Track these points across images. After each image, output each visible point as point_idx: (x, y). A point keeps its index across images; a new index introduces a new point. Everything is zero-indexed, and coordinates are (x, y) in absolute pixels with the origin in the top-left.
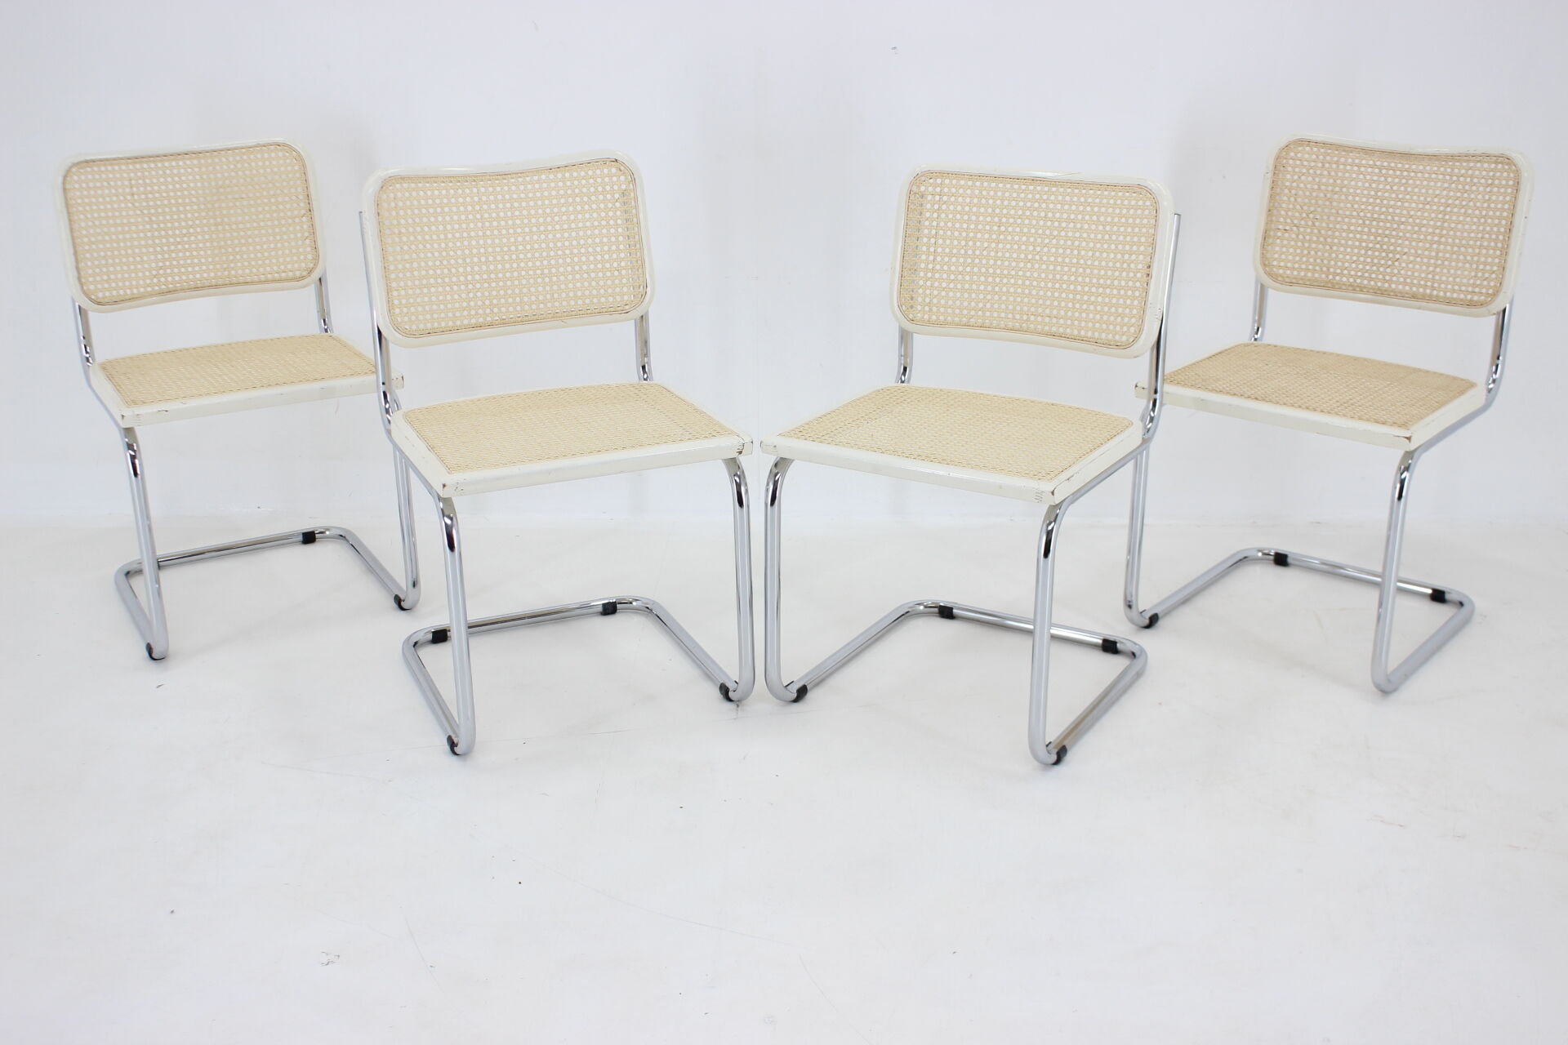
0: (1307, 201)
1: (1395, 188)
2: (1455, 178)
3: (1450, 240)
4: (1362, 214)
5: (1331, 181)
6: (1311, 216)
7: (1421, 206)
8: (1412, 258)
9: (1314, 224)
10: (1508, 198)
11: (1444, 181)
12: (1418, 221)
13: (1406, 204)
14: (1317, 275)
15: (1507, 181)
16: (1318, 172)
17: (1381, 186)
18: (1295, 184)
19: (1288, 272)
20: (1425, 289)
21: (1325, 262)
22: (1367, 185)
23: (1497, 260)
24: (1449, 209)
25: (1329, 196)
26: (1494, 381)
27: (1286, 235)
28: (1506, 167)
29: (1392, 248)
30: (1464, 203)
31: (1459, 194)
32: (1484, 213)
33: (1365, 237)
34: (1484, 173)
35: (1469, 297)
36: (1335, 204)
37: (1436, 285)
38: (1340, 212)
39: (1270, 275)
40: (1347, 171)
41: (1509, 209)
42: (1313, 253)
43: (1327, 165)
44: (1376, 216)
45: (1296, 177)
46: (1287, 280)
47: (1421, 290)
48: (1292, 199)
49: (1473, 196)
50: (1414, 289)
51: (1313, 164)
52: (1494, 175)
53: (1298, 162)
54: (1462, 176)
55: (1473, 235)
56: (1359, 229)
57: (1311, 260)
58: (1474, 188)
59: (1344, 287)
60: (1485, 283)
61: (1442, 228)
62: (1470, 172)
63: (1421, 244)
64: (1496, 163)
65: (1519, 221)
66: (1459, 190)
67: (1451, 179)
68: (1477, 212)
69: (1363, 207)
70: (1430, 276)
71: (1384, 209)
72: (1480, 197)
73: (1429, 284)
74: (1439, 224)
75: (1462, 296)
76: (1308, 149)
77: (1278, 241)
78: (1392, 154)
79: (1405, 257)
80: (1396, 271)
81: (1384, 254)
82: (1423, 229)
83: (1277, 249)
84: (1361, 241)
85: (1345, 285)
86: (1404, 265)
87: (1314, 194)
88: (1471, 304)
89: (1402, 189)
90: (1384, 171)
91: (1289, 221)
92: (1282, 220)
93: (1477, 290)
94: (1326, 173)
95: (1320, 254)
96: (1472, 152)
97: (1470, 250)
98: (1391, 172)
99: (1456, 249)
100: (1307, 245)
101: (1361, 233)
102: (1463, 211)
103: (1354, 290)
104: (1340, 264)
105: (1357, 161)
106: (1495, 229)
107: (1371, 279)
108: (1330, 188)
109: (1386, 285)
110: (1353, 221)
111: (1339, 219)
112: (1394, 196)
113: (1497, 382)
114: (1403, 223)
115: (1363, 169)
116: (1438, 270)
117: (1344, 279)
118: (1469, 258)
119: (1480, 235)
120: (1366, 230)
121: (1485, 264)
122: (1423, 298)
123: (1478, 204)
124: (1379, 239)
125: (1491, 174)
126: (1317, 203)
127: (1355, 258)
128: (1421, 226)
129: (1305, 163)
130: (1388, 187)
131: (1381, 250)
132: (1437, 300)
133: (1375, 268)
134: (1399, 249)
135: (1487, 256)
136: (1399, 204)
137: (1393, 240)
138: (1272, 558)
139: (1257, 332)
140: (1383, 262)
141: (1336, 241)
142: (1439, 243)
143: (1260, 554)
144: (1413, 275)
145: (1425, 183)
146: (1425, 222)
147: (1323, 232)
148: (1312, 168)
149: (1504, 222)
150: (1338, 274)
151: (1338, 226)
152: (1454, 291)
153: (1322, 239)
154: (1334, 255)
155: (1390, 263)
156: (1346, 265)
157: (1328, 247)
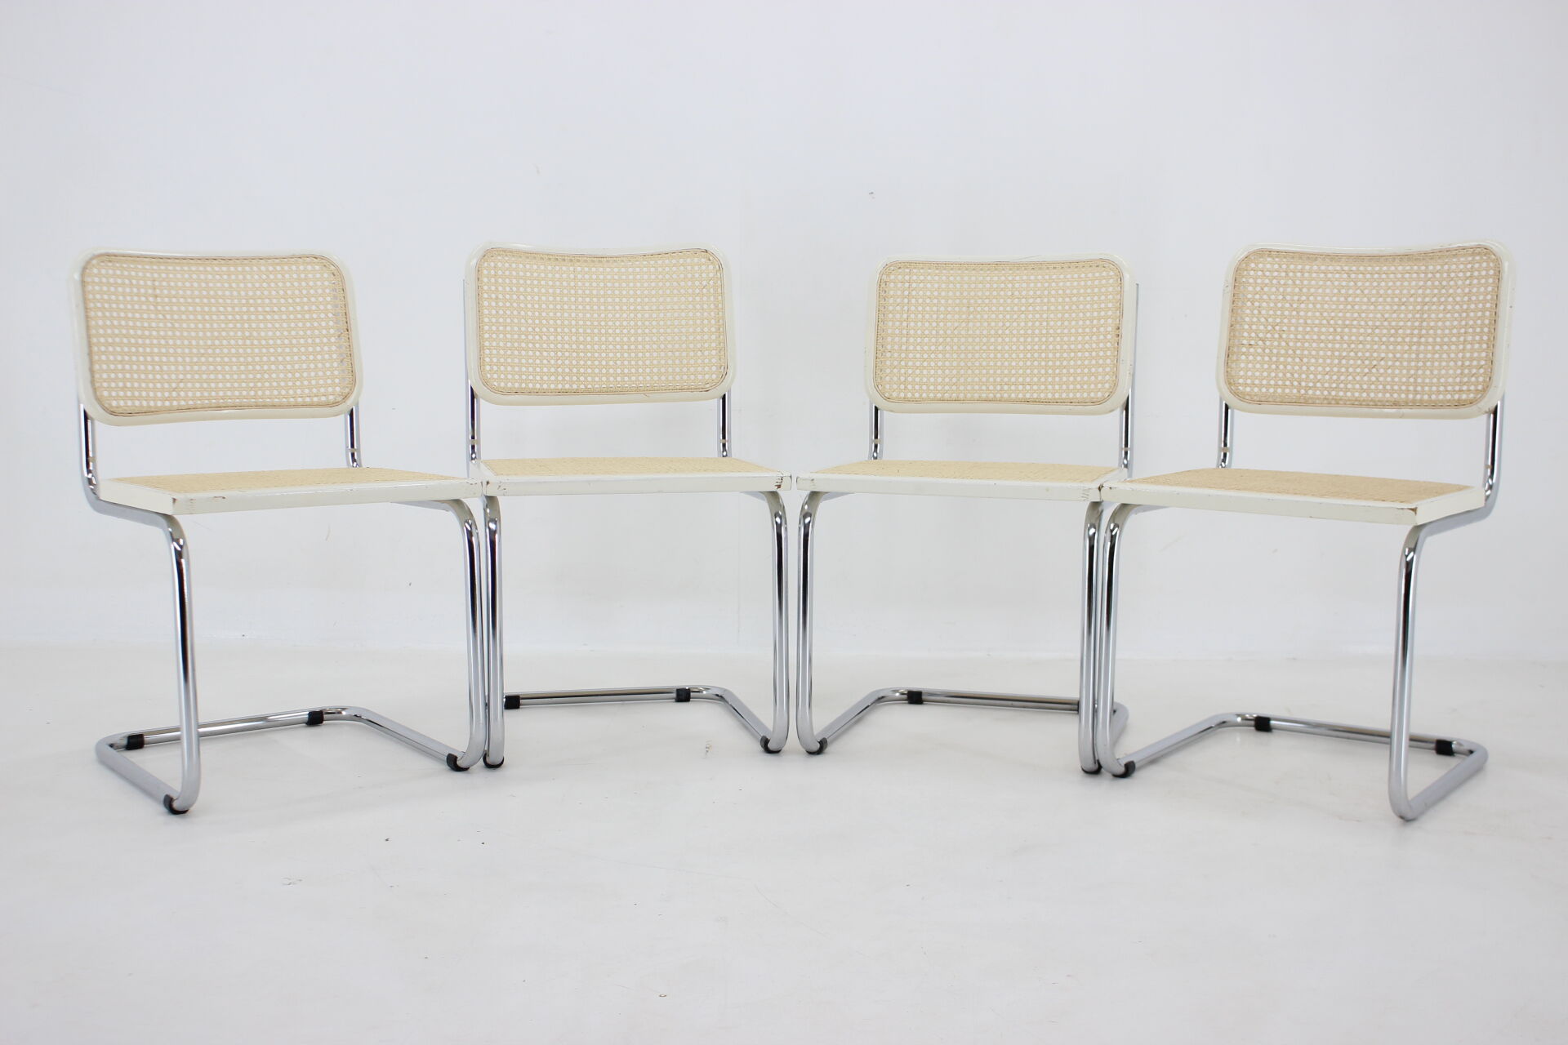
0: (1271, 312)
1: (1366, 292)
3: (1430, 340)
4: (1332, 322)
5: (1297, 290)
6: (1277, 328)
7: (1395, 307)
8: (1390, 363)
9: (1281, 337)
10: (1490, 289)
12: (1393, 323)
13: (1380, 307)
14: (1287, 391)
15: (1487, 271)
16: (1282, 282)
17: (1351, 292)
18: (1257, 296)
19: (1256, 390)
20: (1407, 395)
21: (1296, 375)
22: (1336, 291)
23: (1484, 354)
24: (1426, 308)
25: (1295, 305)
26: (1491, 487)
27: (1252, 350)
28: (1485, 257)
29: (1367, 354)
30: (1443, 299)
31: (1436, 291)
32: (1465, 307)
33: (1337, 346)
34: (1462, 266)
35: (1456, 397)
36: (1302, 313)
37: (1419, 388)
38: (1309, 321)
39: (1236, 394)
40: (1314, 279)
41: (1492, 299)
42: (1281, 367)
43: (1291, 274)
44: (1347, 322)
45: (1258, 289)
46: (1255, 398)
47: (1403, 396)
48: (1256, 312)
50: (1395, 395)
51: (1276, 274)
52: (1472, 267)
53: (1260, 273)
54: (1438, 273)
55: (1455, 331)
56: (1331, 337)
57: (1281, 375)
58: (1452, 283)
59: (1317, 401)
60: (1473, 379)
61: (1420, 328)
62: (1446, 267)
63: (1399, 347)
64: (1473, 254)
65: (1504, 309)
66: (1436, 287)
67: (1426, 276)
69: (1333, 314)
70: (1412, 380)
71: (1356, 315)
72: (1459, 291)
73: (1411, 388)
74: (1417, 324)
75: (1449, 397)
76: (1269, 259)
77: (1243, 357)
78: (1359, 258)
79: (1382, 363)
80: (1373, 379)
81: (1359, 362)
82: (1400, 331)
83: (1242, 365)
84: (1333, 350)
85: (1318, 399)
86: (1382, 371)
87: (1279, 305)
88: (1459, 404)
89: (1374, 292)
90: (1353, 276)
91: (1253, 335)
92: (1245, 334)
93: (1465, 388)
94: (1290, 282)
95: (1289, 367)
96: (1446, 247)
97: (1453, 347)
98: (1361, 276)
99: (1437, 348)
100: (1274, 359)
101: (1333, 341)
102: (1442, 307)
103: (1330, 403)
104: (1312, 376)
105: (1323, 268)
106: (1479, 322)
107: (1347, 390)
108: (1296, 298)
110: (1324, 330)
111: (1308, 329)
112: (1365, 300)
113: (1494, 488)
114: (1377, 327)
115: (1330, 275)
116: (1420, 372)
117: (1318, 393)
118: (1453, 355)
119: (1463, 331)
120: (1338, 338)
121: (1471, 359)
122: (1406, 404)
123: (1458, 299)
124: (1353, 346)
125: (1469, 266)
126: (1282, 315)
127: (1328, 369)
128: (1397, 328)
129: (1267, 273)
130: (1358, 292)
131: (1356, 358)
132: (1421, 404)
133: (1350, 378)
134: (1375, 355)
135: (1472, 351)
136: (1372, 307)
137: (1368, 346)
138: (1253, 723)
139: (1224, 461)
140: (1358, 370)
141: (1306, 352)
142: (1419, 344)
143: (1239, 719)
144: (1393, 381)
145: (1398, 283)
146: (1401, 324)
147: (1291, 344)
148: (1274, 278)
149: (1487, 314)
150: (1310, 388)
151: (1307, 337)
152: (1439, 392)
153: (1290, 352)
154: (1304, 368)
155: (1366, 370)
156: (1319, 377)
157: (1297, 360)
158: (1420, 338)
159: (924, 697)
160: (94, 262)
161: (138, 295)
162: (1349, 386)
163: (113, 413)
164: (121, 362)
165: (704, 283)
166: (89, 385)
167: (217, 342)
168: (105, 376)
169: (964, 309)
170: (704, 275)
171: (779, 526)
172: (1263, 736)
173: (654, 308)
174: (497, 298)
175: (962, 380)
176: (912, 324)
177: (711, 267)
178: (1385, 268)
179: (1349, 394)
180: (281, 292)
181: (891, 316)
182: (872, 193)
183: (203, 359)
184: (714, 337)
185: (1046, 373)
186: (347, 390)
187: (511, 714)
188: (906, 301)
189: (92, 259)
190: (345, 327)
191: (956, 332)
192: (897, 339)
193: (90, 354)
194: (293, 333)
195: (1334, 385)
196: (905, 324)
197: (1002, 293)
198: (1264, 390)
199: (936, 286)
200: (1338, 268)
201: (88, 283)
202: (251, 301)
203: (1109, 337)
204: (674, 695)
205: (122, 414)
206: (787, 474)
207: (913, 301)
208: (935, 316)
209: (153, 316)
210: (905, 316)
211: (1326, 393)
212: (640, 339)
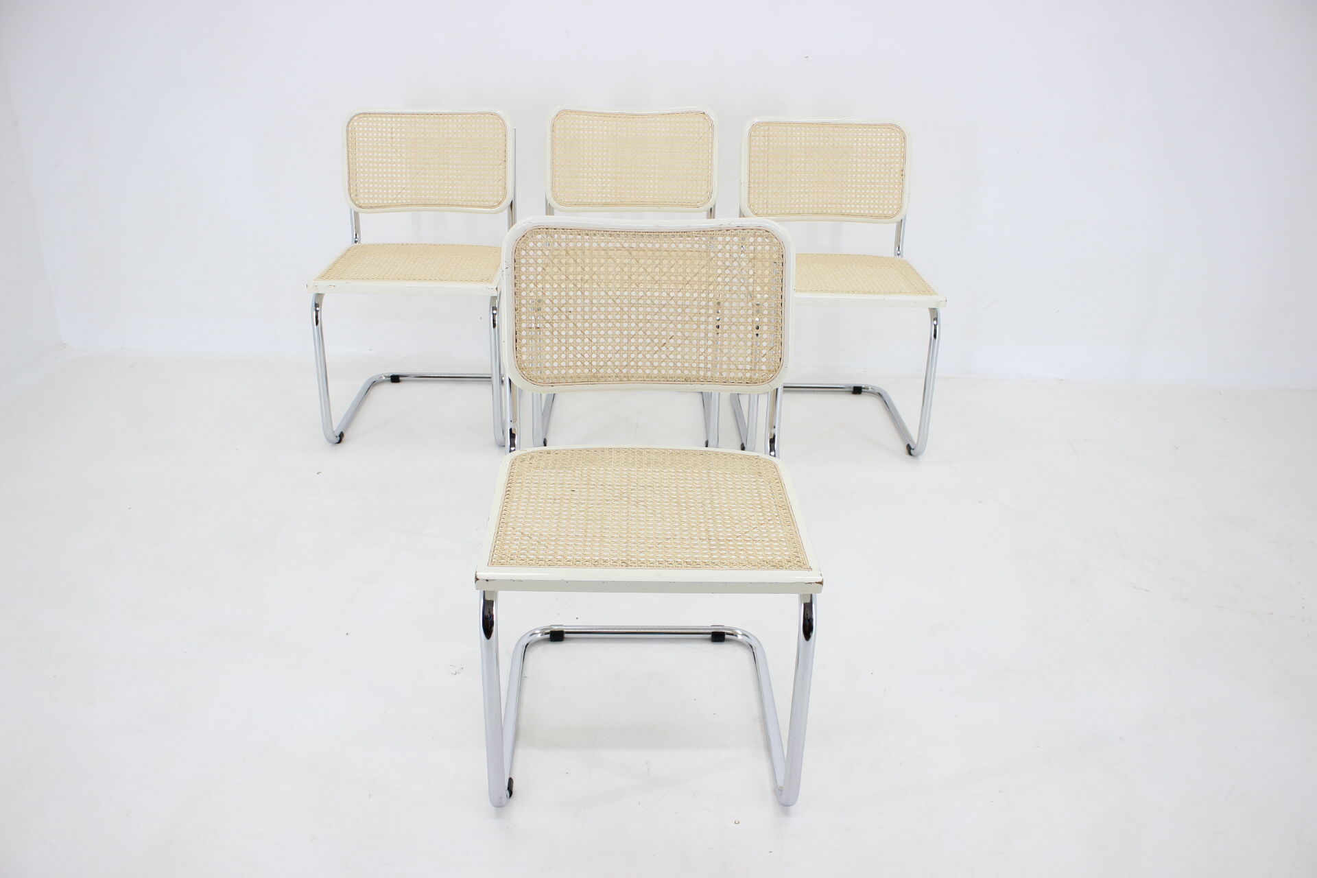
0: (555, 293)
1: (649, 270)
2: (712, 255)
4: (618, 301)
5: (579, 269)
6: (563, 309)
7: (680, 286)
8: (679, 341)
9: (567, 317)
10: (775, 272)
11: (701, 258)
12: (680, 302)
13: (665, 286)
14: (579, 371)
15: (770, 254)
16: (563, 261)
17: (634, 270)
18: (539, 277)
19: (547, 372)
20: (698, 371)
21: (586, 356)
22: (618, 269)
23: (773, 336)
24: (711, 287)
25: (579, 285)
27: (540, 333)
28: (767, 240)
29: (656, 333)
30: (727, 280)
31: (720, 271)
32: (751, 288)
34: (744, 247)
35: (748, 375)
36: (587, 293)
37: (710, 366)
38: (595, 301)
40: (595, 257)
42: (571, 348)
43: (571, 253)
44: (633, 301)
45: (540, 269)
47: (694, 373)
50: (686, 372)
51: (555, 253)
53: (539, 253)
54: (719, 252)
55: (742, 312)
56: (618, 317)
57: (571, 356)
58: (735, 264)
62: (728, 247)
63: (687, 326)
66: (719, 267)
69: (618, 293)
70: (702, 358)
71: (641, 294)
72: (743, 272)
73: (702, 365)
74: (703, 303)
75: (740, 375)
76: (547, 236)
79: (671, 341)
80: (664, 356)
81: (648, 341)
82: (687, 310)
84: (621, 330)
85: (609, 376)
86: (672, 349)
87: (563, 285)
88: (751, 382)
89: (657, 270)
90: (634, 253)
91: (540, 317)
93: (756, 367)
94: (572, 261)
95: (579, 348)
97: (742, 328)
98: (642, 253)
100: (563, 341)
101: (621, 321)
102: (727, 288)
103: (621, 381)
104: (602, 356)
105: (603, 245)
106: (766, 304)
107: (638, 367)
108: (579, 277)
110: (610, 309)
111: (595, 309)
112: (649, 278)
114: (664, 306)
115: (610, 253)
116: (710, 350)
117: (609, 371)
118: (742, 336)
119: (750, 312)
120: (625, 317)
123: (743, 280)
124: (641, 325)
125: (752, 248)
126: (567, 295)
127: (617, 348)
128: (684, 307)
129: (547, 253)
130: (641, 270)
131: (645, 336)
133: (640, 356)
134: (664, 333)
136: (657, 286)
137: (656, 325)
140: (648, 348)
141: (594, 332)
144: (683, 358)
145: (681, 262)
146: (688, 303)
147: (579, 325)
148: (555, 257)
150: (602, 367)
151: (594, 317)
153: (579, 333)
154: (594, 348)
155: (656, 348)
156: (610, 356)
157: (586, 340)
158: (708, 317)
162: (640, 364)
178: (665, 246)
179: (640, 371)
195: (625, 363)
198: (556, 372)
211: (617, 371)
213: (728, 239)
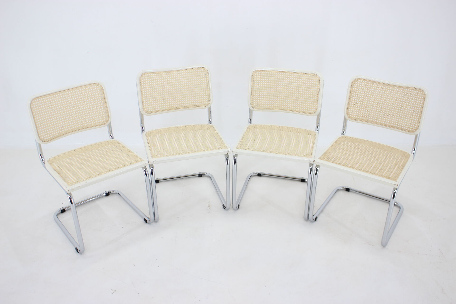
0: (361, 96)
1: (387, 95)
2: (405, 94)
3: (403, 112)
4: (377, 102)
5: (368, 91)
6: (362, 101)
7: (395, 101)
8: (392, 116)
9: (363, 103)
10: (421, 102)
11: (402, 94)
12: (394, 105)
13: (391, 100)
14: (363, 118)
15: (421, 97)
16: (364, 88)
17: (383, 94)
18: (357, 91)
19: (355, 117)
20: (395, 125)
21: (366, 114)
22: (379, 93)
23: (417, 120)
24: (403, 103)
25: (367, 95)
26: (413, 153)
27: (354, 106)
28: (421, 93)
29: (386, 112)
30: (408, 102)
31: (407, 99)
32: (414, 105)
33: (378, 108)
34: (414, 94)
35: (409, 129)
36: (369, 98)
37: (399, 124)
38: (371, 100)
39: (349, 117)
40: (373, 89)
41: (422, 105)
42: (362, 111)
43: (367, 86)
44: (381, 102)
45: (358, 89)
46: (354, 119)
48: (356, 96)
49: (411, 100)
50: (392, 125)
51: (363, 86)
52: (417, 95)
53: (358, 85)
54: (408, 93)
55: (410, 111)
56: (376, 106)
57: (362, 114)
58: (411, 98)
59: (371, 122)
60: (414, 126)
61: (401, 108)
62: (410, 93)
63: (394, 112)
64: (418, 91)
65: (425, 109)
66: (407, 98)
67: (404, 94)
68: (412, 105)
69: (377, 99)
70: (397, 122)
71: (384, 101)
72: (413, 100)
73: (397, 124)
74: (400, 107)
75: (406, 129)
76: (361, 81)
77: (352, 107)
78: (386, 85)
79: (389, 115)
80: (387, 119)
81: (383, 114)
82: (395, 108)
83: (351, 110)
84: (376, 109)
85: (371, 121)
87: (363, 95)
88: (409, 131)
89: (389, 95)
90: (384, 89)
91: (355, 102)
92: (353, 101)
93: (411, 127)
94: (367, 88)
95: (364, 112)
96: (411, 86)
97: (409, 116)
98: (386, 90)
99: (405, 115)
100: (360, 109)
102: (408, 104)
103: (374, 123)
104: (370, 115)
105: (376, 86)
106: (417, 111)
107: (379, 120)
108: (368, 93)
109: (384, 123)
110: (374, 103)
111: (370, 102)
112: (387, 97)
114: (389, 105)
116: (399, 120)
117: (371, 120)
118: (409, 118)
119: (413, 112)
120: (378, 106)
121: (414, 120)
122: (395, 127)
123: (412, 103)
124: (382, 109)
125: (417, 94)
126: (364, 97)
127: (375, 114)
128: (395, 107)
130: (385, 94)
131: (383, 112)
132: (399, 128)
133: (380, 117)
134: (388, 113)
135: (414, 118)
136: (388, 100)
137: (386, 110)
138: (345, 189)
139: (344, 132)
140: (383, 116)
141: (369, 109)
142: (400, 112)
143: (342, 188)
144: (392, 121)
145: (396, 94)
146: (396, 106)
147: (365, 106)
148: (362, 87)
149: (420, 109)
150: (369, 118)
151: (370, 104)
152: (404, 127)
153: (365, 108)
154: (368, 113)
155: (385, 116)
156: (372, 116)
157: (367, 110)
158: (401, 111)
159: (262, 175)
160: (33, 101)
161: (47, 107)
162: (380, 120)
163: (45, 142)
164: (45, 127)
165: (203, 77)
166: (38, 136)
167: (70, 114)
168: (41, 132)
169: (276, 84)
170: (203, 74)
171: (227, 160)
172: (347, 192)
173: (190, 85)
174: (146, 87)
175: (274, 104)
176: (261, 88)
177: (205, 72)
178: (393, 89)
179: (380, 122)
180: (86, 96)
181: (255, 85)
182: (247, 27)
183: (67, 120)
184: (206, 92)
185: (298, 104)
186: (107, 120)
187: (157, 184)
188: (259, 81)
189: (32, 100)
190: (105, 102)
191: (273, 91)
192: (257, 92)
193: (36, 128)
194: (91, 106)
195: (376, 119)
196: (259, 88)
197: (286, 80)
198: (357, 117)
199: (268, 77)
200: (380, 86)
201: (32, 108)
202: (78, 100)
203: (315, 96)
204: (198, 176)
205: (48, 141)
206: (230, 150)
207: (261, 81)
208: (267, 86)
209: (52, 112)
210: (259, 86)
211: (373, 120)
212: (186, 94)
213: (411, 90)
